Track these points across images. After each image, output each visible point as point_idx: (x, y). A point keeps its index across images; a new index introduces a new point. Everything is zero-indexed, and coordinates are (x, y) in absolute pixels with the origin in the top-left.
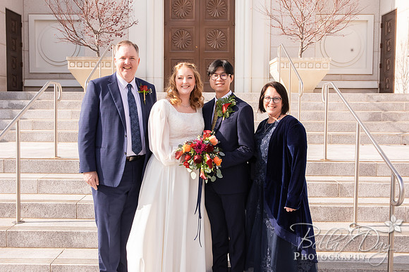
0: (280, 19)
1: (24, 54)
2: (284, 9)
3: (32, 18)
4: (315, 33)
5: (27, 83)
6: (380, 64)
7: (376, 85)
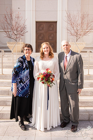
2: (72, 28)
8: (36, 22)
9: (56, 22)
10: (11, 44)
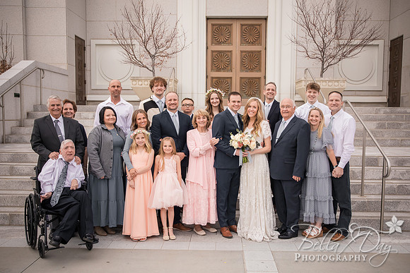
0: (305, 45)
1: (87, 73)
2: (308, 37)
3: (94, 42)
4: (334, 57)
5: (89, 98)
6: (389, 82)
7: (385, 99)
8: (208, 19)
9: (266, 19)
10: (140, 83)
